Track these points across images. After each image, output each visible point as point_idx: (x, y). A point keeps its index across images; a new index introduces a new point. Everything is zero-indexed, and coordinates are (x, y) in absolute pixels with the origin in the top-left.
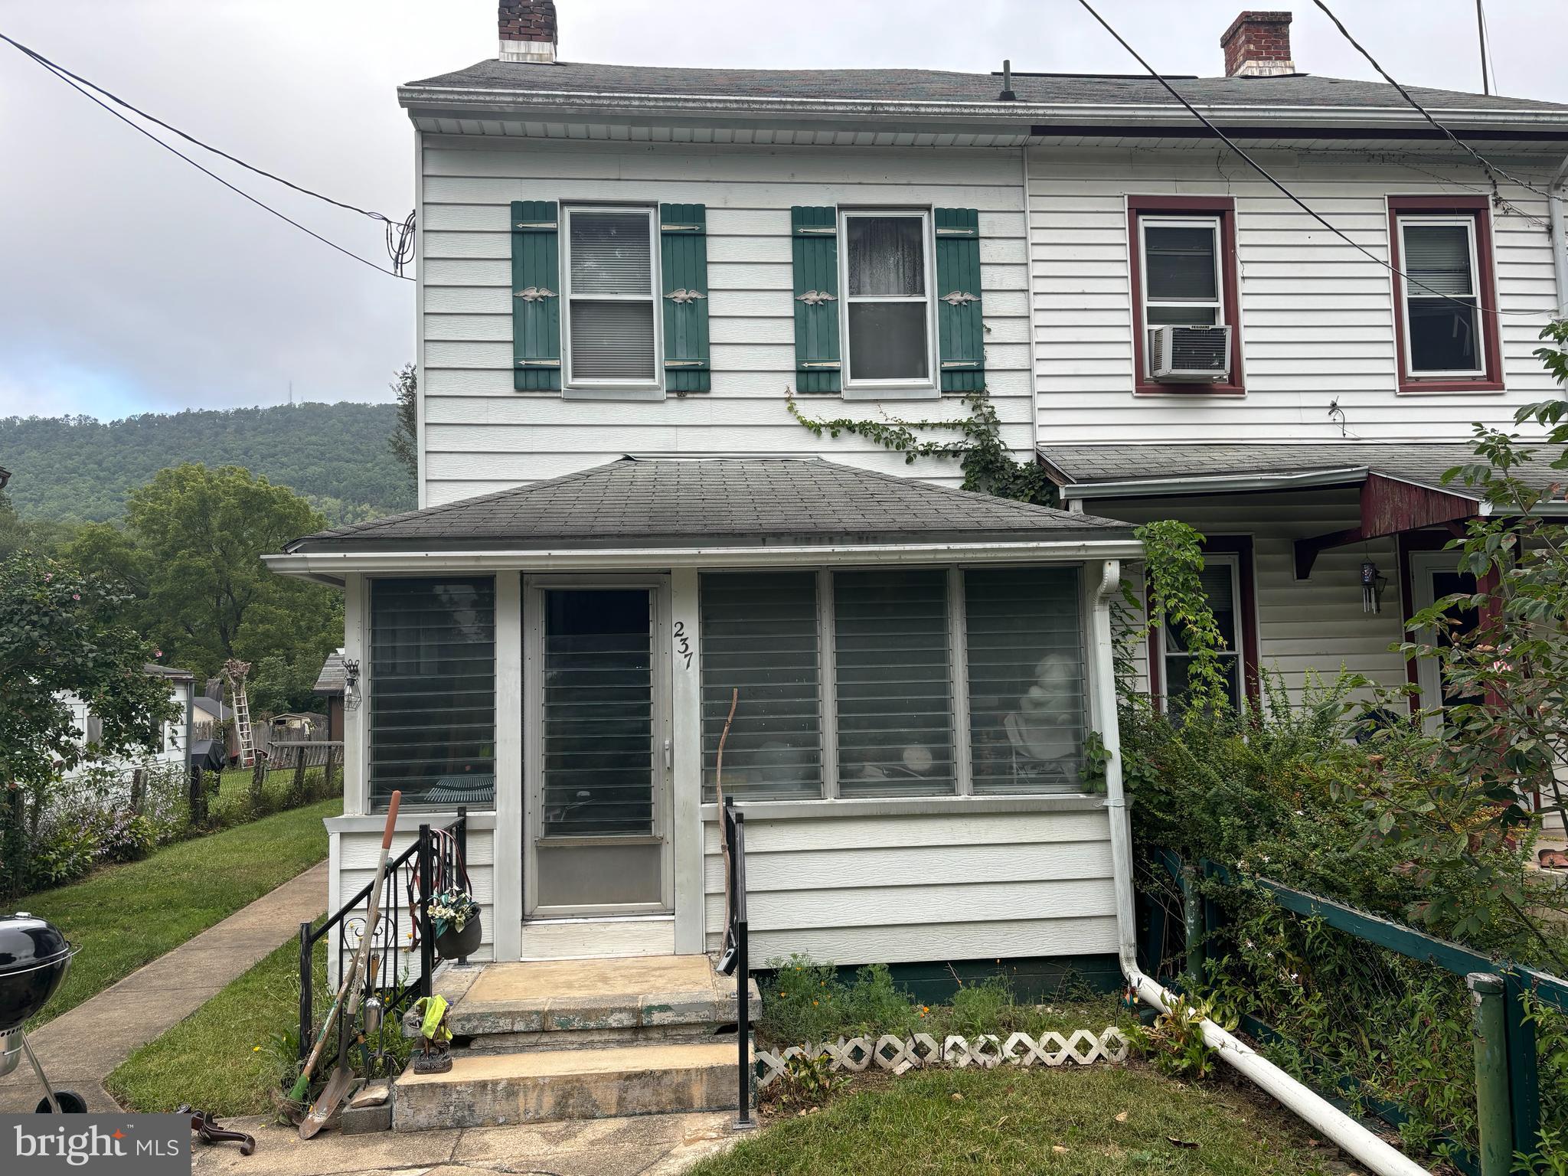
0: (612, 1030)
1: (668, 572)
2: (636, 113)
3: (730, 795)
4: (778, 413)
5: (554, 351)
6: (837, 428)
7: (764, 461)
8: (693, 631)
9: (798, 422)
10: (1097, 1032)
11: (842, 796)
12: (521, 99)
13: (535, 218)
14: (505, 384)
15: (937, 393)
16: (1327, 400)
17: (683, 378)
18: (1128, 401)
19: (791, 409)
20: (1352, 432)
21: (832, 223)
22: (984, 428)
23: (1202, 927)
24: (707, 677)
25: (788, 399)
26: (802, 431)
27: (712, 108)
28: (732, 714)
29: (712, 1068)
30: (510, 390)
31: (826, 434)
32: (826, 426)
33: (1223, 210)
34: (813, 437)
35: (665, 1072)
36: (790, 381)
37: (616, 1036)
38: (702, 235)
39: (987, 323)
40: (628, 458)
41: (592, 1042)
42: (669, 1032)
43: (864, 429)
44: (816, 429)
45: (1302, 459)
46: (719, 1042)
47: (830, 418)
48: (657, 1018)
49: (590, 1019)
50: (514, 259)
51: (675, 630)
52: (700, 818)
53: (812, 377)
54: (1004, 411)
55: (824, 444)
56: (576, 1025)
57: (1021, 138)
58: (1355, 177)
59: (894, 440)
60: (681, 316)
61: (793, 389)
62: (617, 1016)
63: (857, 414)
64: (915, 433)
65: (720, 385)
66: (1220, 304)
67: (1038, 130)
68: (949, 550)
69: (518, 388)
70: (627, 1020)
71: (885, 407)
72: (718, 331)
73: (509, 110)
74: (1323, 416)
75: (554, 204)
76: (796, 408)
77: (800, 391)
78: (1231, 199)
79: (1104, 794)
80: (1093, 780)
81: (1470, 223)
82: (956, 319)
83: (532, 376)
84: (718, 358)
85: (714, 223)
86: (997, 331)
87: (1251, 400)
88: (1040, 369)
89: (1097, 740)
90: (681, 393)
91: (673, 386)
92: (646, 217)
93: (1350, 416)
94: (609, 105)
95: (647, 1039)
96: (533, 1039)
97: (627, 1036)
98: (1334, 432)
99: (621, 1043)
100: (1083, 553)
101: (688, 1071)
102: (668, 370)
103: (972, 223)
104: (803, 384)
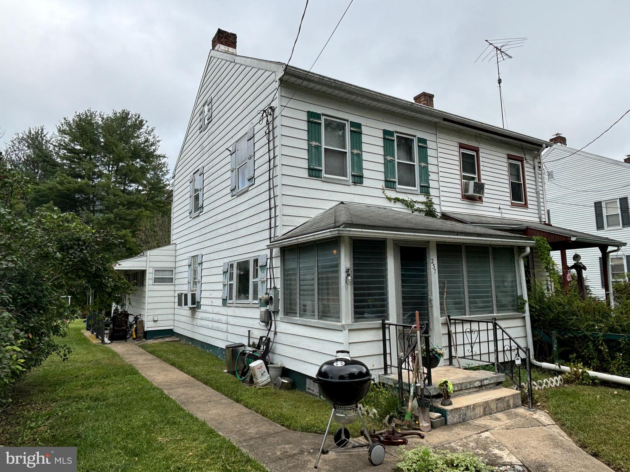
0: (476, 387)
1: (428, 242)
3: (449, 314)
4: (379, 193)
5: (320, 165)
6: (397, 200)
7: (379, 208)
8: (435, 262)
9: (385, 197)
10: (558, 377)
11: (470, 315)
13: (315, 118)
14: (305, 174)
15: (419, 192)
16: (498, 206)
17: (356, 178)
18: (459, 201)
19: (383, 192)
20: (504, 215)
21: (393, 136)
22: (429, 204)
23: (558, 347)
24: (439, 277)
25: (383, 189)
26: (387, 199)
28: (446, 289)
29: (514, 395)
30: (306, 175)
31: (393, 201)
32: (393, 199)
33: (477, 150)
34: (389, 202)
35: (505, 397)
36: (383, 183)
37: (475, 390)
38: (361, 133)
39: (429, 173)
40: (342, 203)
42: (487, 387)
43: (403, 201)
44: (389, 199)
46: (497, 389)
47: (394, 197)
48: (486, 382)
50: (308, 131)
51: (431, 261)
52: (441, 322)
53: (389, 183)
54: (434, 200)
55: (391, 205)
56: (469, 387)
57: (436, 120)
58: (501, 147)
59: (409, 205)
60: (355, 158)
61: (384, 186)
63: (401, 196)
64: (415, 204)
65: (366, 182)
66: (476, 176)
67: (445, 120)
69: (309, 176)
71: (408, 195)
72: (365, 165)
74: (497, 210)
75: (320, 114)
76: (385, 192)
77: (386, 187)
78: (479, 148)
79: (524, 312)
80: (520, 309)
81: (519, 163)
82: (423, 171)
83: (314, 172)
84: (366, 173)
85: (364, 130)
86: (432, 176)
87: (484, 204)
88: (441, 189)
89: (521, 297)
90: (355, 183)
91: (353, 181)
92: (345, 124)
93: (503, 211)
97: (478, 389)
98: (499, 215)
99: (477, 392)
101: (509, 396)
102: (352, 175)
103: (426, 143)
104: (387, 185)
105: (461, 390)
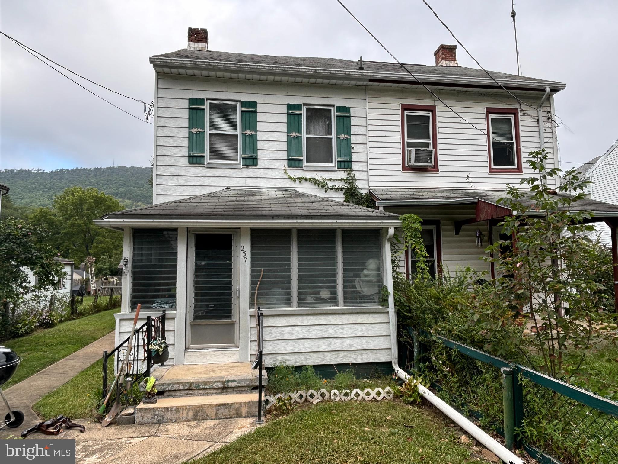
0: (215, 389)
1: (239, 228)
2: (233, 69)
3: (259, 306)
4: (281, 174)
5: (202, 150)
6: (301, 179)
7: (276, 190)
8: (247, 249)
9: (288, 177)
10: (383, 389)
11: (299, 307)
12: (192, 63)
13: (197, 104)
14: (185, 161)
15: (336, 169)
16: (466, 175)
17: (248, 161)
18: (400, 173)
19: (285, 173)
20: (474, 185)
21: (301, 110)
22: (351, 181)
23: (419, 352)
24: (252, 265)
25: (284, 169)
26: (290, 180)
27: (260, 68)
28: (261, 278)
29: (249, 402)
30: (187, 163)
31: (297, 181)
32: (297, 179)
33: (432, 110)
34: (293, 182)
35: (233, 404)
36: (285, 163)
37: (216, 391)
38: (256, 112)
39: (352, 145)
40: (228, 188)
41: (207, 393)
42: (235, 389)
43: (310, 180)
44: (294, 180)
45: (457, 194)
46: (252, 393)
47: (299, 176)
48: (230, 384)
49: (207, 385)
50: (189, 118)
51: (241, 249)
52: (249, 314)
53: (293, 162)
54: (358, 176)
55: (297, 185)
56: (202, 387)
57: (365, 83)
58: (475, 101)
59: (321, 184)
60: (247, 139)
61: (286, 166)
62: (216, 384)
63: (308, 175)
64: (328, 182)
65: (260, 164)
66: (431, 141)
67: (371, 80)
68: (337, 223)
69: (190, 163)
70: (220, 385)
71: (317, 173)
72: (260, 145)
73: (188, 66)
74: (464, 180)
75: (204, 99)
76: (287, 172)
77: (288, 166)
78: (435, 107)
79: (388, 307)
80: (384, 302)
81: (512, 117)
82: (342, 144)
83: (195, 159)
84: (260, 155)
85: (259, 108)
86: (356, 148)
87: (441, 174)
88: (370, 161)
89: (385, 288)
90: (247, 166)
91: (244, 164)
92: (236, 105)
93: (473, 180)
94: (224, 66)
95: (227, 392)
96: (186, 392)
97: (220, 391)
98: (468, 186)
99: (217, 393)
100: (381, 224)
101: (241, 403)
102: (243, 158)
103: (349, 112)
104: (290, 164)
105: (190, 389)
